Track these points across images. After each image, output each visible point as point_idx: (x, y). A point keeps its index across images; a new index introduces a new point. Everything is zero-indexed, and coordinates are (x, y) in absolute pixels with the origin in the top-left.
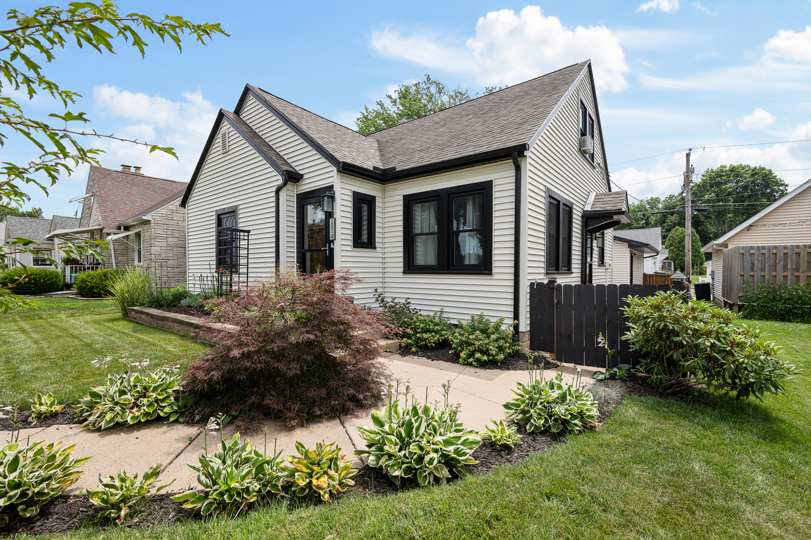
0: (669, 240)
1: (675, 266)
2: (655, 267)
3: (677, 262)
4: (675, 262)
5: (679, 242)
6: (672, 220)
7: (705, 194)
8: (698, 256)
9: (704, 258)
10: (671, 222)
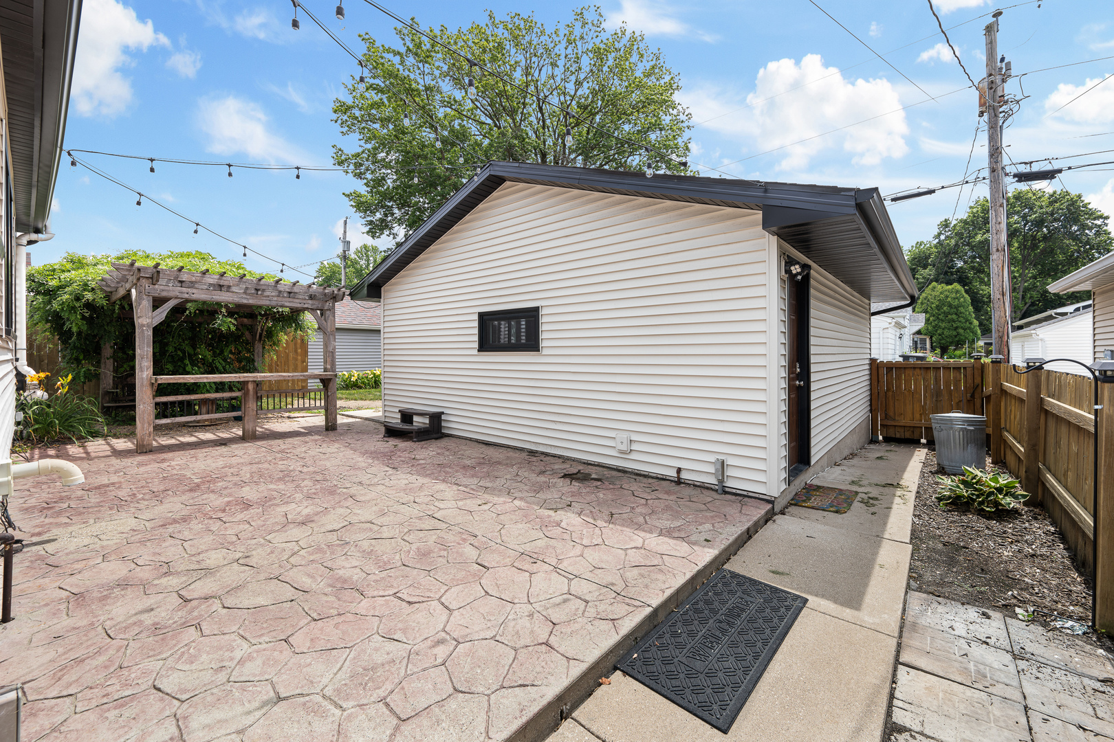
0: (922, 303)
1: (932, 343)
2: (902, 345)
3: (934, 339)
4: (931, 338)
5: (937, 306)
6: (925, 275)
7: (976, 234)
8: (970, 328)
9: (979, 332)
10: (924, 278)
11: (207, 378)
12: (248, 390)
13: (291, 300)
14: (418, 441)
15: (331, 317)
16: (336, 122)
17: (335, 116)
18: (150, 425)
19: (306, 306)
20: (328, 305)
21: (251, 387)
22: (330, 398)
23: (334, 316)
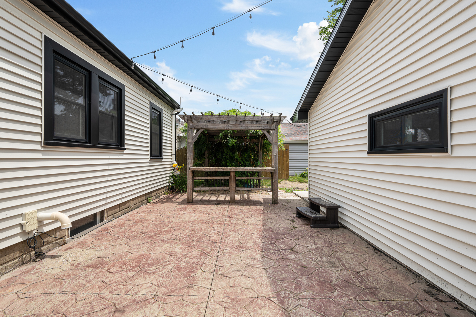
11: (209, 169)
12: (231, 176)
13: (252, 125)
14: (314, 227)
15: (275, 134)
16: (320, 39)
17: (319, 37)
18: (191, 190)
19: (260, 128)
20: (273, 126)
21: (232, 174)
22: (274, 184)
23: (277, 133)
